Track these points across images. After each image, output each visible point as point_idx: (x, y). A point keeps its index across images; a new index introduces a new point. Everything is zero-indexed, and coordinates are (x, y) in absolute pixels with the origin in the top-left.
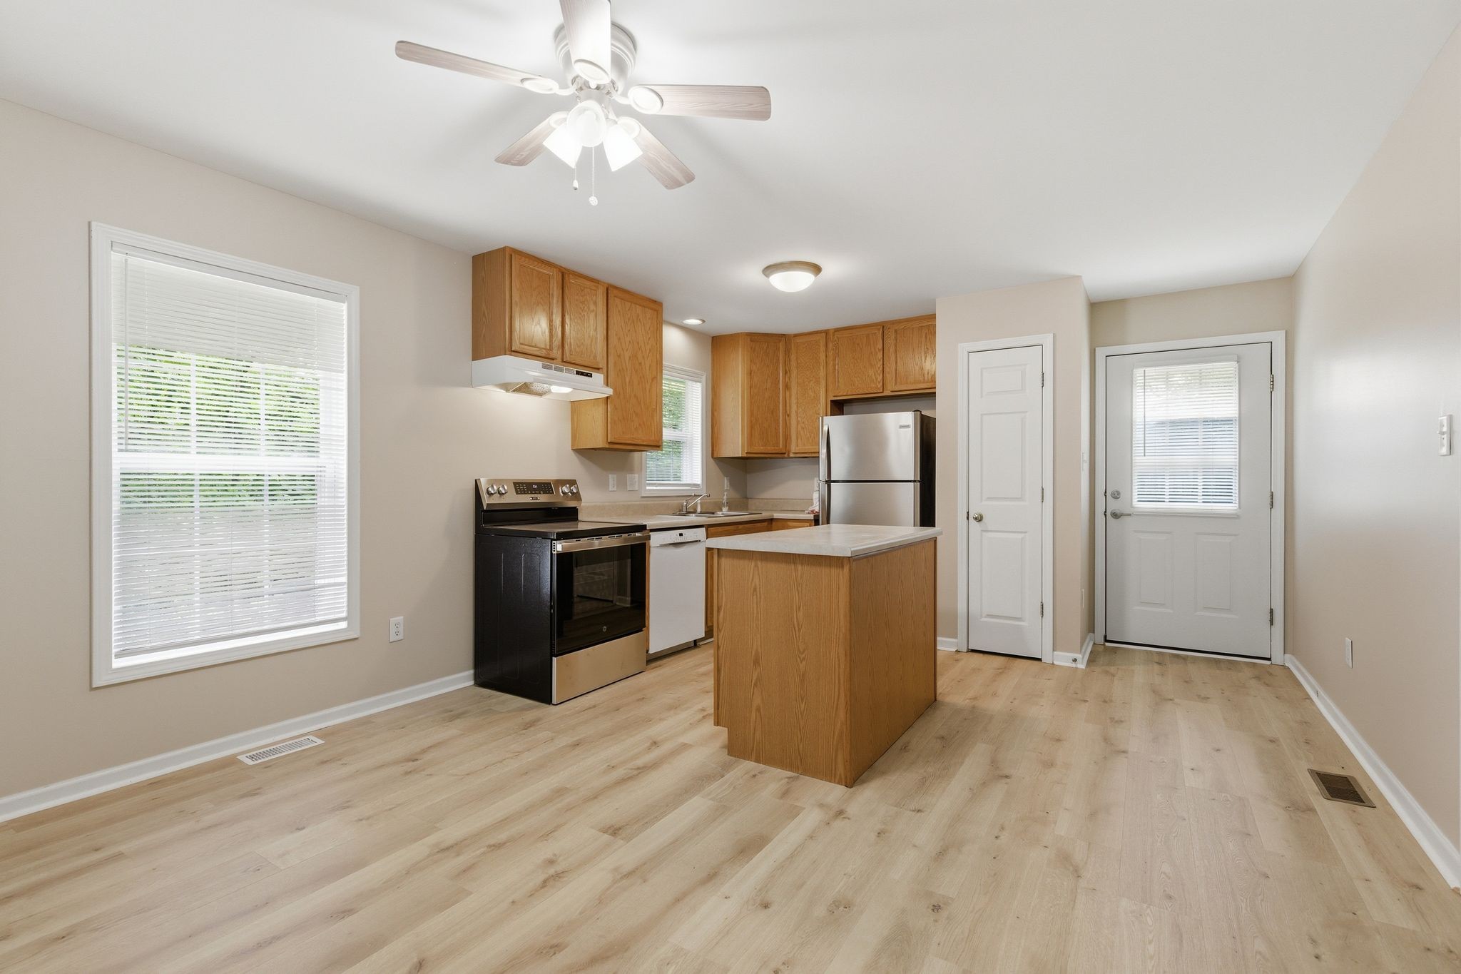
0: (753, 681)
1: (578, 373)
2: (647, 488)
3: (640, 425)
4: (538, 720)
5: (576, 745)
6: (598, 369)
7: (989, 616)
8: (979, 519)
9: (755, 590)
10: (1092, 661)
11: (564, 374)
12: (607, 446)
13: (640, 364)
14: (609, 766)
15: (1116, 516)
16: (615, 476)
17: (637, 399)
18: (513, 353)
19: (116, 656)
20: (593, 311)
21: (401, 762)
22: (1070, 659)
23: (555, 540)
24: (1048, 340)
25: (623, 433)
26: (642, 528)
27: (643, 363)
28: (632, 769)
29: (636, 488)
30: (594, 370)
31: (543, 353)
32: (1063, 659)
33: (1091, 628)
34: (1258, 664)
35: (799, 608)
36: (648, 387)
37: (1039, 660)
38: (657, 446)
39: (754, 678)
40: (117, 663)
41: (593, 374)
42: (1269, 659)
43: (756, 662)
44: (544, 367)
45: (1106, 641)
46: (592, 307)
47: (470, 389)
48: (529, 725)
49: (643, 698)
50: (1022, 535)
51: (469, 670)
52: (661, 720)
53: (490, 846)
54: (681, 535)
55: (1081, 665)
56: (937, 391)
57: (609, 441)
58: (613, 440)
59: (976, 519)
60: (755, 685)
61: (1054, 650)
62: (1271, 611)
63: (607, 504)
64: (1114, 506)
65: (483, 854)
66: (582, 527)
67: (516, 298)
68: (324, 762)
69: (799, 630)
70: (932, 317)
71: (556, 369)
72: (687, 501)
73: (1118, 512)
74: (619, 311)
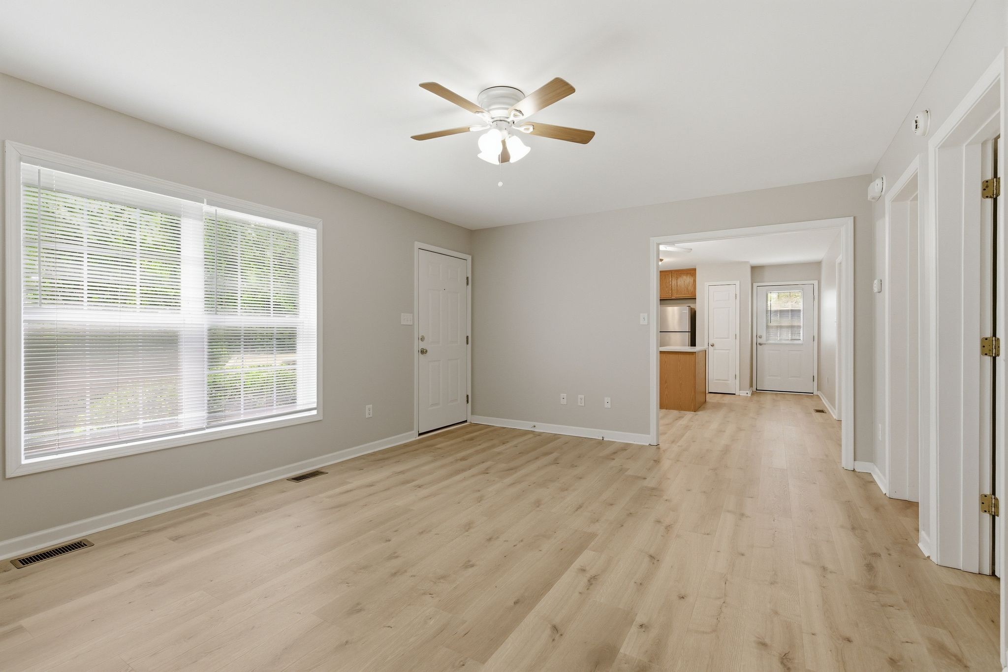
7: (716, 380)
8: (712, 346)
10: (752, 394)
15: (760, 344)
22: (746, 393)
24: (738, 283)
32: (743, 393)
33: (751, 386)
34: (809, 394)
37: (735, 394)
42: (813, 393)
45: (757, 390)
50: (728, 351)
55: (749, 395)
56: (697, 297)
59: (712, 345)
61: (740, 390)
62: (813, 376)
64: (759, 341)
70: (695, 270)
73: (762, 343)
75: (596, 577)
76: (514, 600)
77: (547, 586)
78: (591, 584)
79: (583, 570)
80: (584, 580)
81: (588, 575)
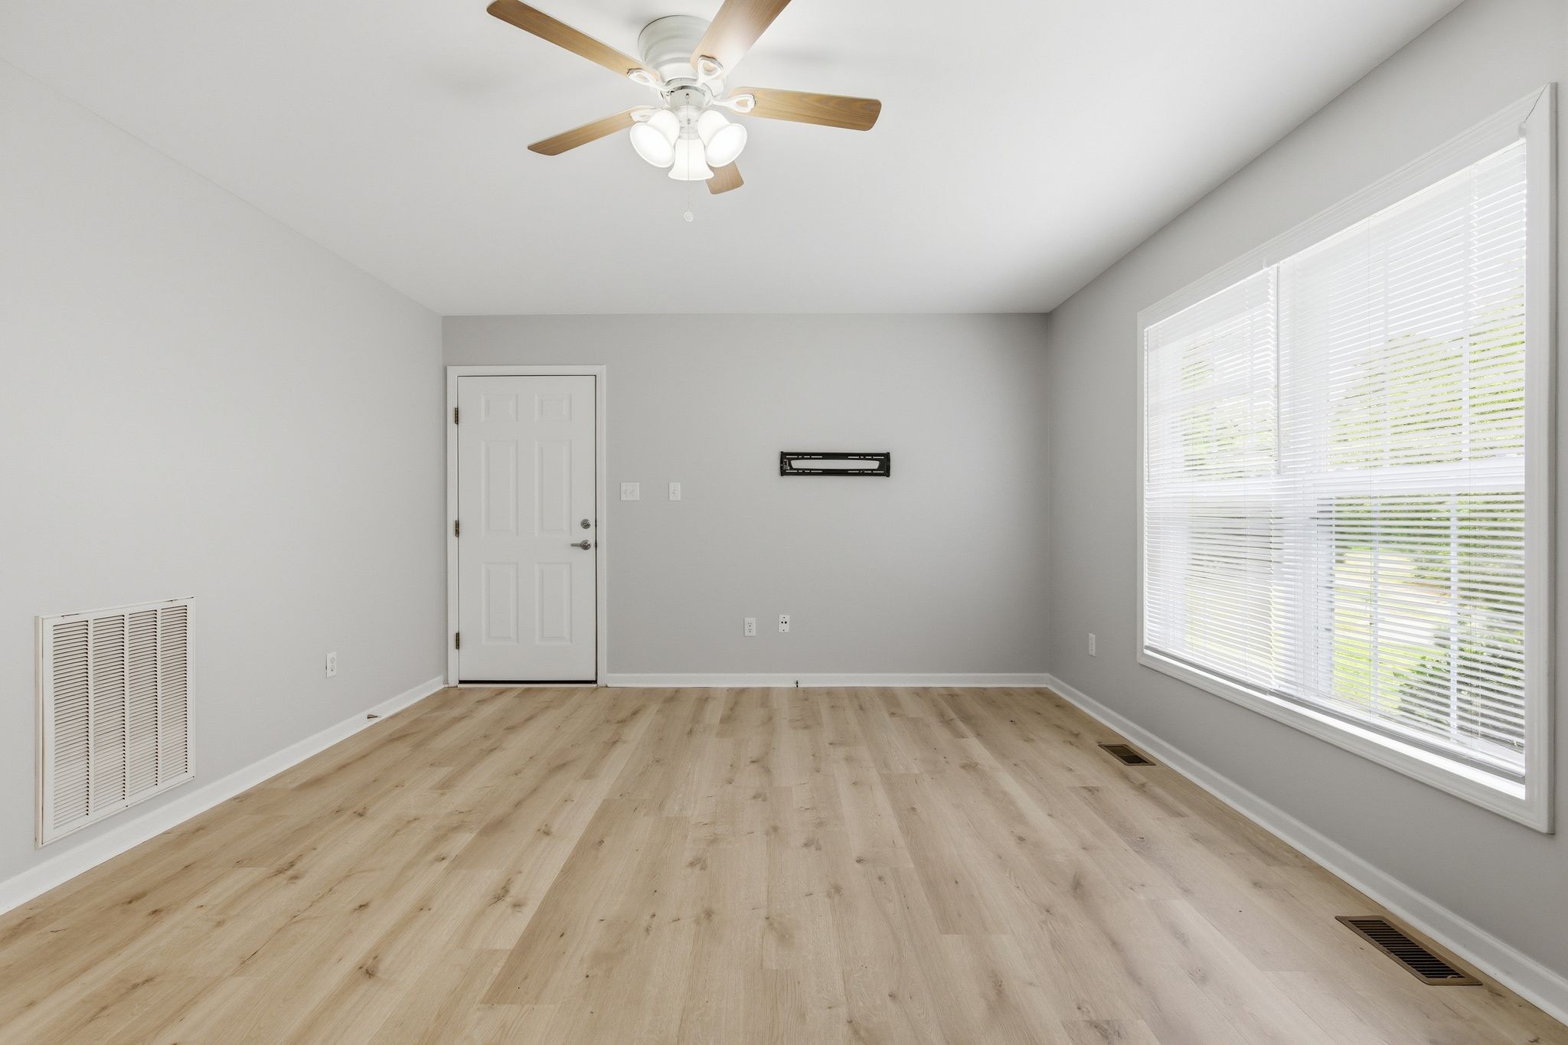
75: (496, 900)
76: (604, 845)
77: (569, 869)
78: (504, 888)
79: (517, 905)
80: (515, 891)
81: (509, 899)
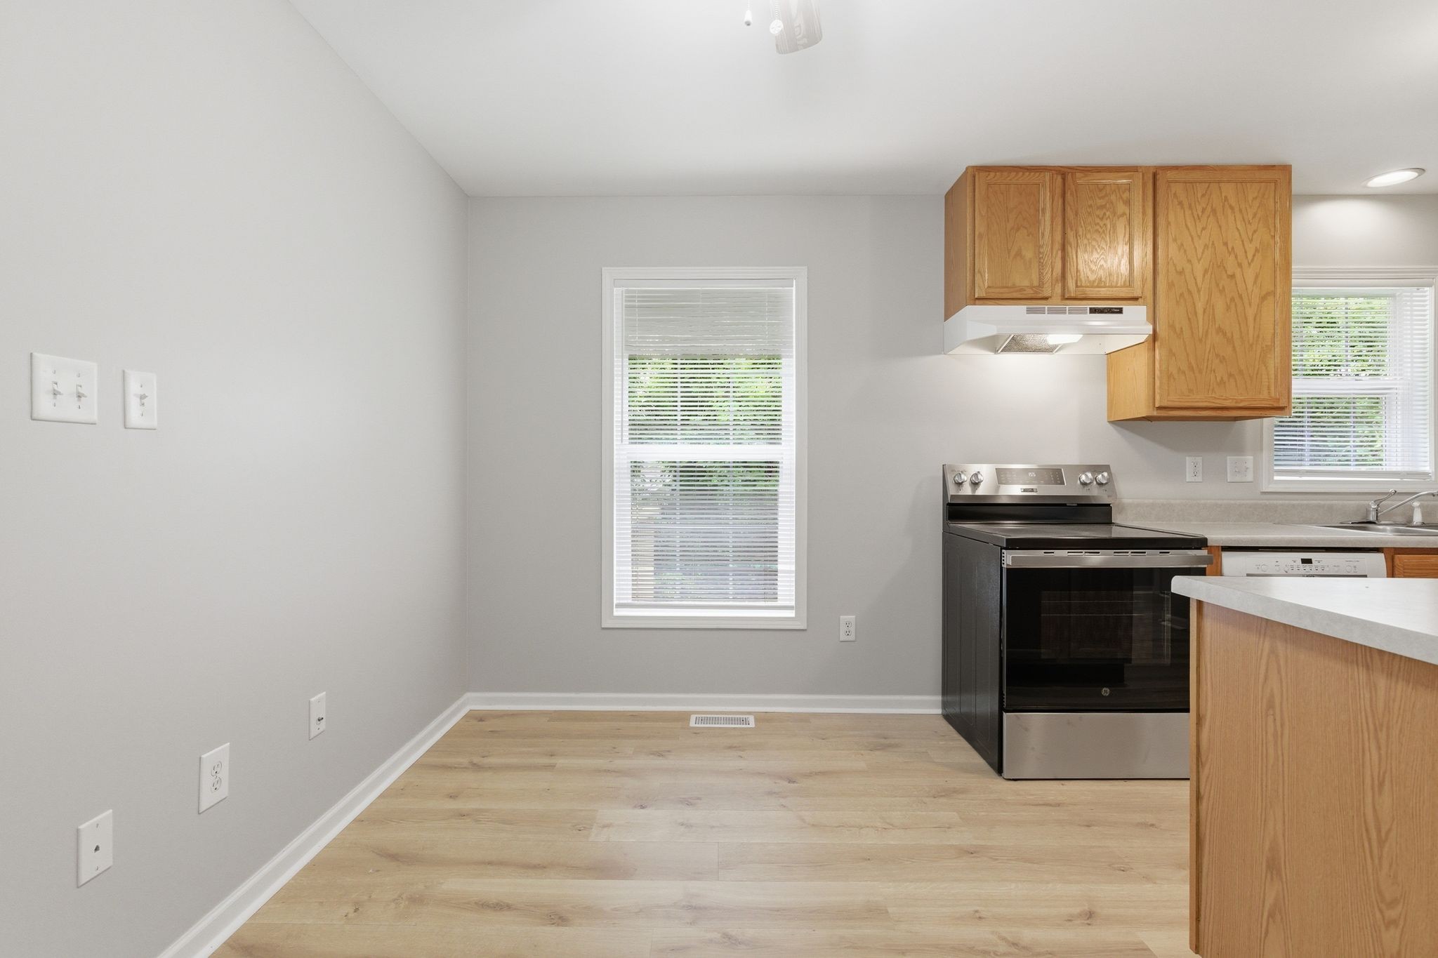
0: (1267, 909)
1: (1093, 311)
2: (1276, 478)
3: (1230, 375)
4: (963, 791)
5: (971, 852)
6: (1136, 299)
9: (1271, 705)
11: (1067, 316)
12: (1155, 413)
13: (1232, 276)
14: (977, 911)
16: (1199, 459)
17: (1225, 334)
18: (977, 301)
19: (616, 605)
20: (1124, 214)
21: (781, 778)
23: (1006, 549)
25: (1190, 391)
26: (1201, 543)
27: (1238, 276)
28: (1004, 939)
29: (1250, 477)
30: (1124, 302)
31: (1029, 293)
35: (1381, 784)
36: (1251, 313)
38: (1278, 409)
39: (1269, 901)
40: (618, 612)
41: (1125, 308)
43: (1273, 867)
44: (1029, 311)
46: (1121, 208)
47: (942, 356)
48: (948, 793)
49: (1152, 825)
51: (935, 694)
52: (1148, 878)
53: (727, 936)
54: (1308, 561)
57: (1156, 406)
58: (1165, 404)
60: (1271, 915)
63: (1178, 501)
65: (711, 941)
66: (1116, 533)
67: (980, 228)
68: (731, 747)
69: (1381, 843)
71: (1051, 311)
72: (1378, 502)
74: (1181, 203)
